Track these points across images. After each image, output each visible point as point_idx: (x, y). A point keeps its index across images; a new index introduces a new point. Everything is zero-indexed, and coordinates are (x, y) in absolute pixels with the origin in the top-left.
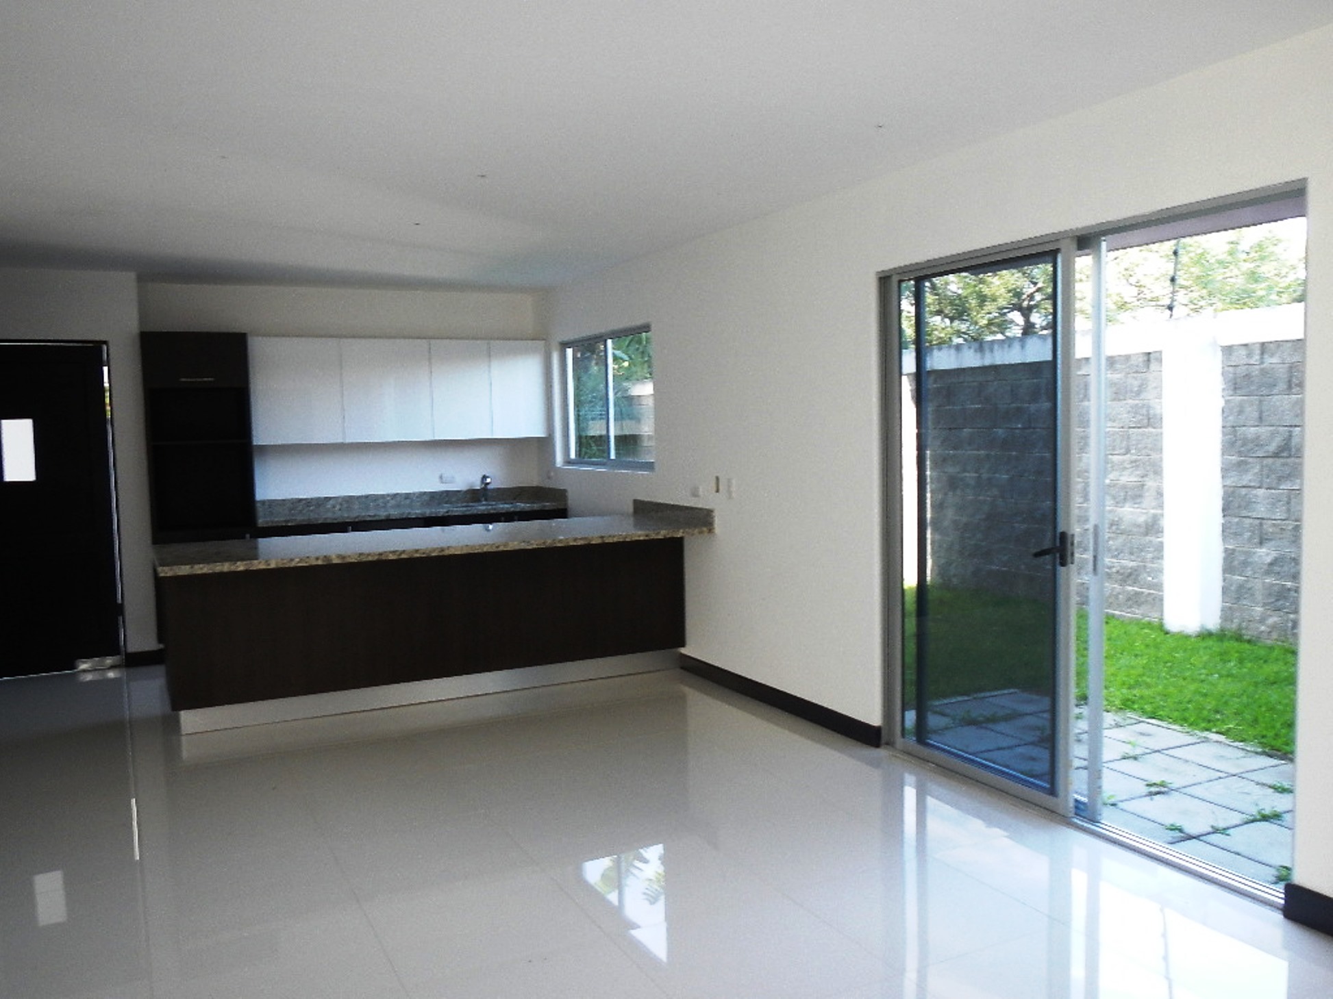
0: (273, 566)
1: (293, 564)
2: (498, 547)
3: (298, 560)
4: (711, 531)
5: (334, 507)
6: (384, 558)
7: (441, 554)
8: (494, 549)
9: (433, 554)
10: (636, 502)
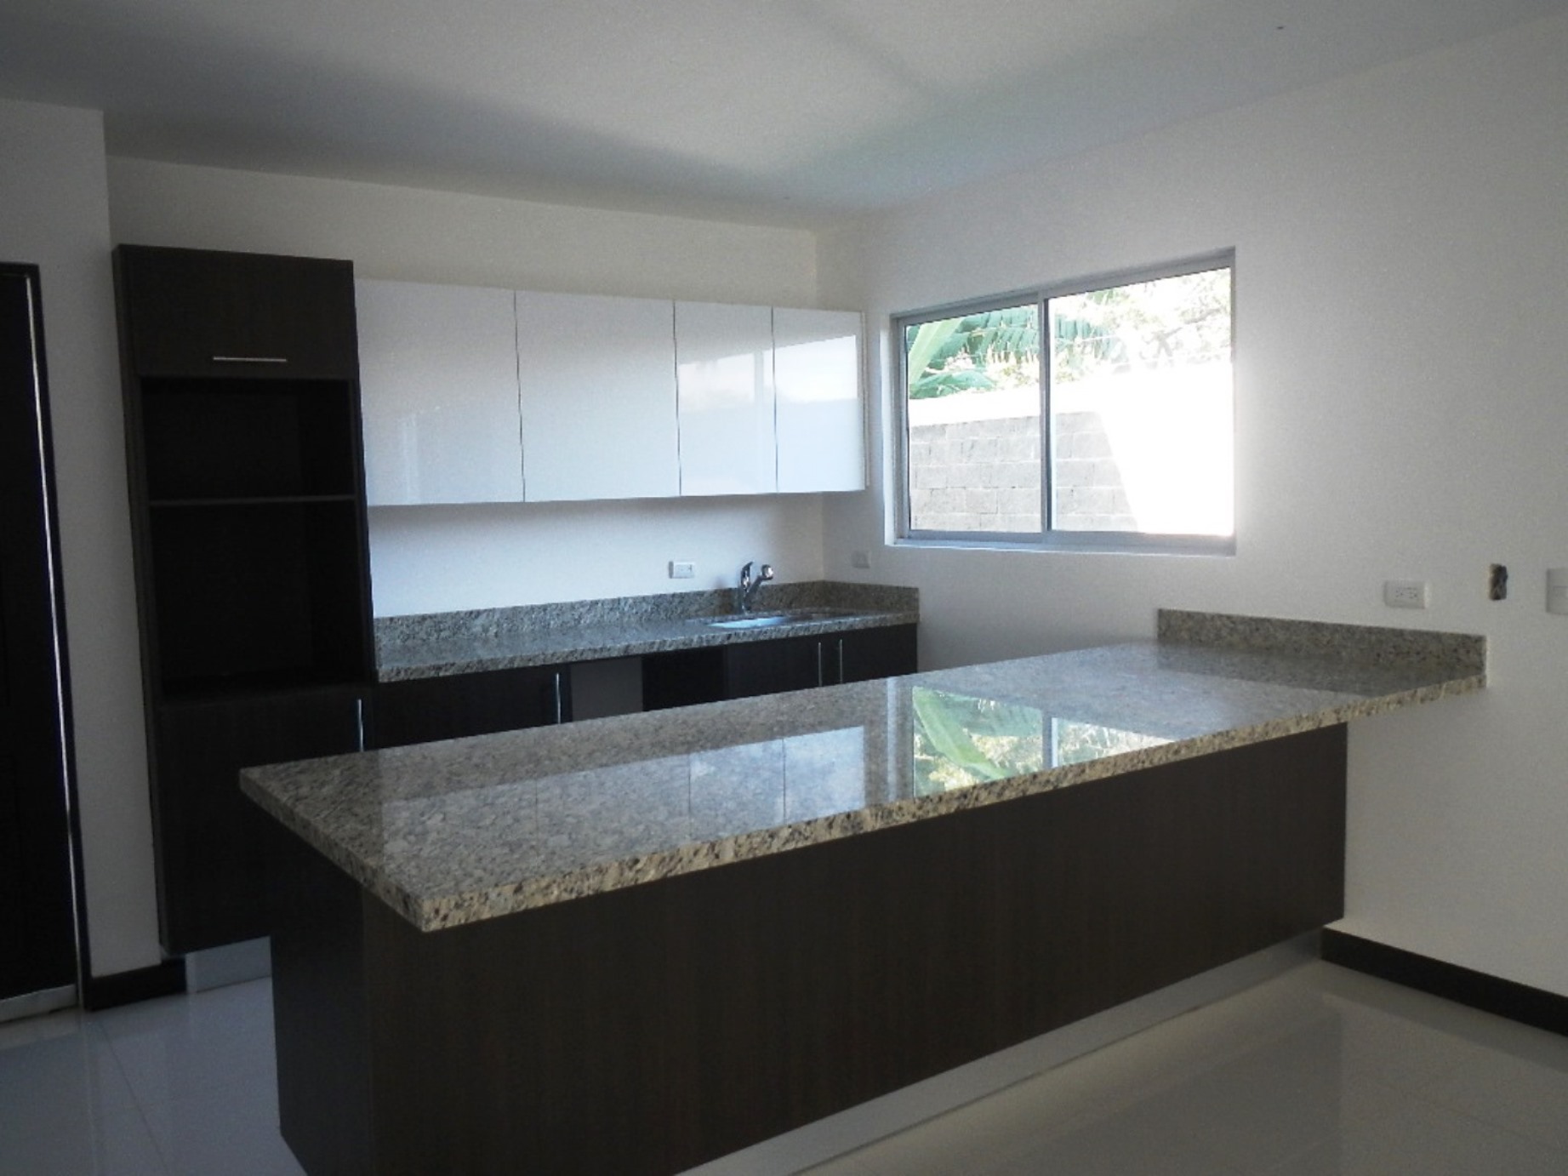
0: (728, 857)
1: (776, 847)
2: (1177, 752)
3: (786, 833)
4: (1481, 682)
5: (486, 630)
6: (970, 804)
7: (1079, 781)
8: (1172, 758)
9: (1065, 784)
10: (1161, 614)
